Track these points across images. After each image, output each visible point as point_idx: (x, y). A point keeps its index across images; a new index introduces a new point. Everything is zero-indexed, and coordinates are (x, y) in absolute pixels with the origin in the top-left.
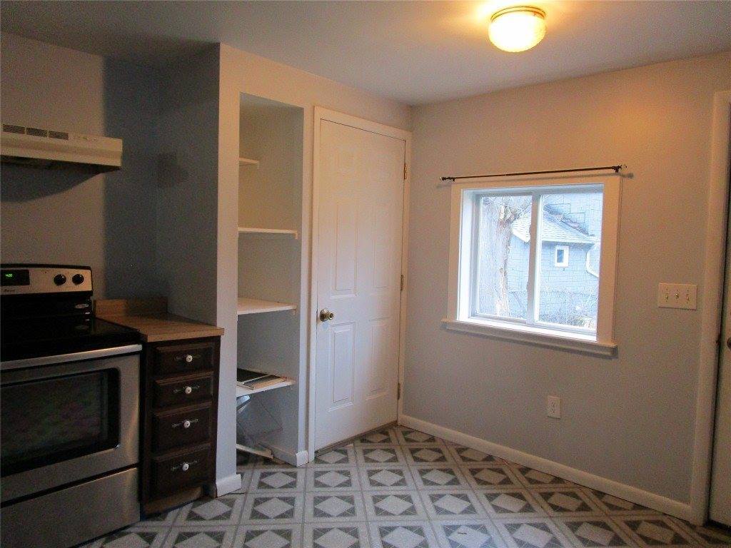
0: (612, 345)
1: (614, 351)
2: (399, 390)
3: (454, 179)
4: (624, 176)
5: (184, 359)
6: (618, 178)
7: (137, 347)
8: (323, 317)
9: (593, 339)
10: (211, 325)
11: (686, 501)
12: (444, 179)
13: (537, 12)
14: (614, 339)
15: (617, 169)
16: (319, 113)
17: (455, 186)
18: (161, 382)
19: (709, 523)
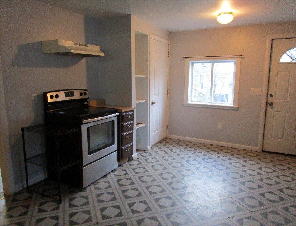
0: (238, 107)
1: (238, 108)
2: (167, 127)
3: (186, 58)
4: (242, 58)
5: (128, 117)
6: (240, 59)
7: (118, 114)
8: (152, 103)
9: (232, 105)
10: (130, 107)
11: (257, 146)
12: (184, 58)
13: (232, 14)
14: (238, 105)
15: (240, 56)
16: (152, 36)
17: (186, 60)
18: (124, 124)
19: (263, 151)
